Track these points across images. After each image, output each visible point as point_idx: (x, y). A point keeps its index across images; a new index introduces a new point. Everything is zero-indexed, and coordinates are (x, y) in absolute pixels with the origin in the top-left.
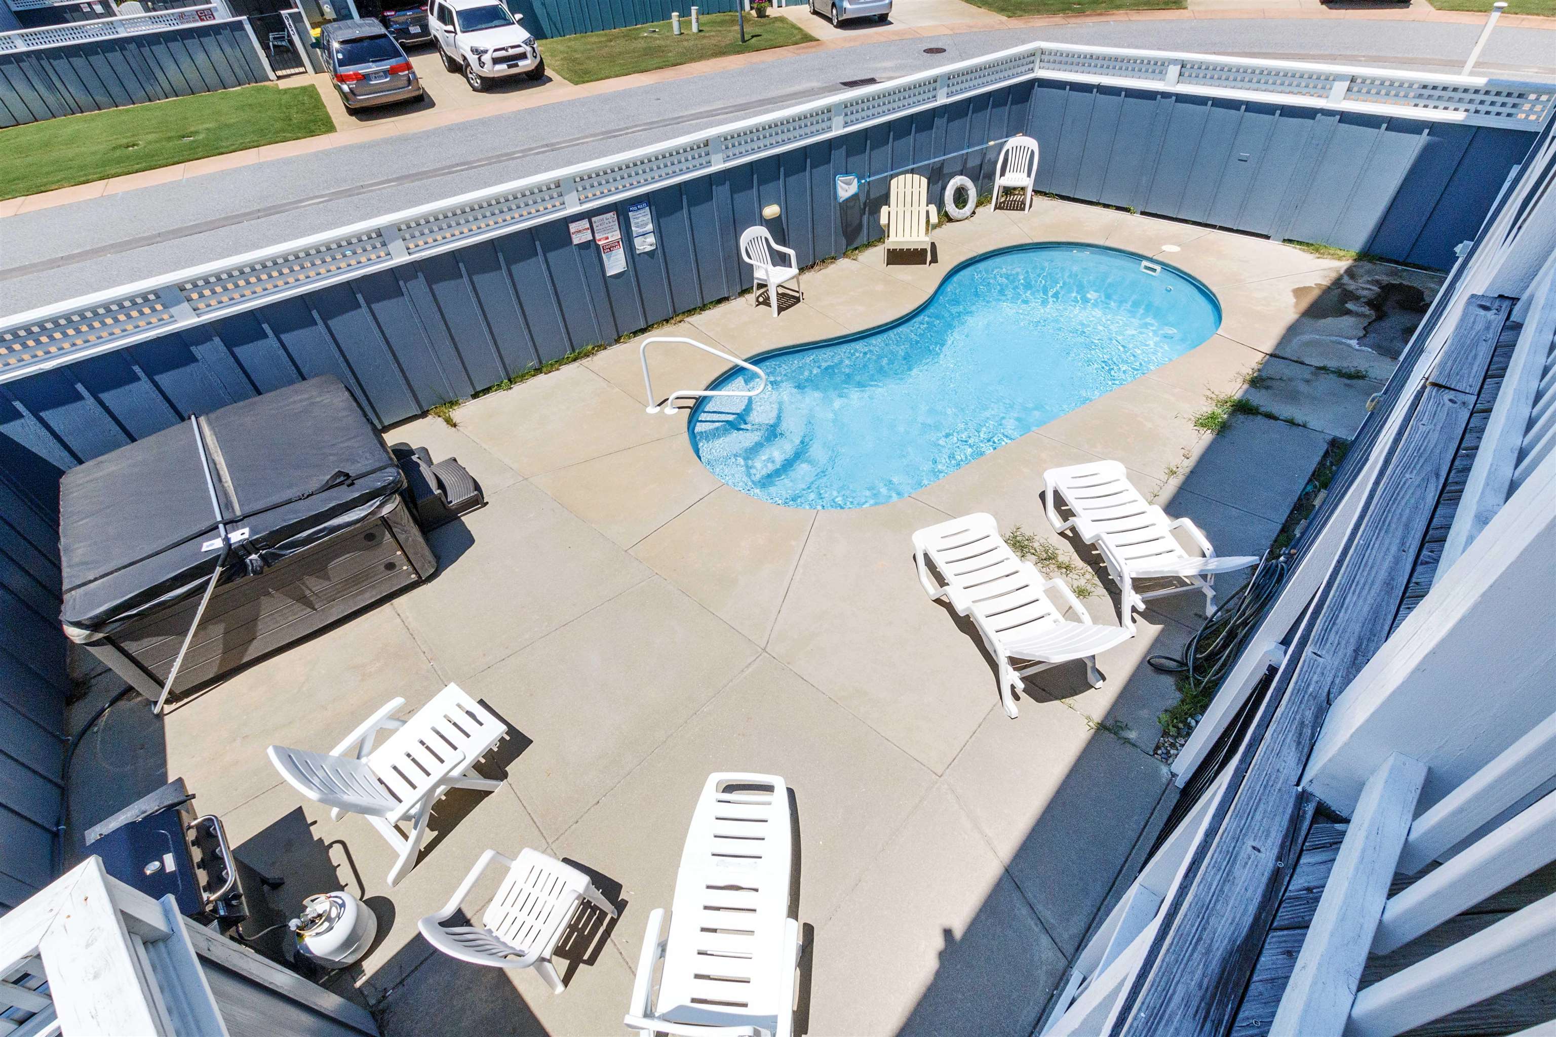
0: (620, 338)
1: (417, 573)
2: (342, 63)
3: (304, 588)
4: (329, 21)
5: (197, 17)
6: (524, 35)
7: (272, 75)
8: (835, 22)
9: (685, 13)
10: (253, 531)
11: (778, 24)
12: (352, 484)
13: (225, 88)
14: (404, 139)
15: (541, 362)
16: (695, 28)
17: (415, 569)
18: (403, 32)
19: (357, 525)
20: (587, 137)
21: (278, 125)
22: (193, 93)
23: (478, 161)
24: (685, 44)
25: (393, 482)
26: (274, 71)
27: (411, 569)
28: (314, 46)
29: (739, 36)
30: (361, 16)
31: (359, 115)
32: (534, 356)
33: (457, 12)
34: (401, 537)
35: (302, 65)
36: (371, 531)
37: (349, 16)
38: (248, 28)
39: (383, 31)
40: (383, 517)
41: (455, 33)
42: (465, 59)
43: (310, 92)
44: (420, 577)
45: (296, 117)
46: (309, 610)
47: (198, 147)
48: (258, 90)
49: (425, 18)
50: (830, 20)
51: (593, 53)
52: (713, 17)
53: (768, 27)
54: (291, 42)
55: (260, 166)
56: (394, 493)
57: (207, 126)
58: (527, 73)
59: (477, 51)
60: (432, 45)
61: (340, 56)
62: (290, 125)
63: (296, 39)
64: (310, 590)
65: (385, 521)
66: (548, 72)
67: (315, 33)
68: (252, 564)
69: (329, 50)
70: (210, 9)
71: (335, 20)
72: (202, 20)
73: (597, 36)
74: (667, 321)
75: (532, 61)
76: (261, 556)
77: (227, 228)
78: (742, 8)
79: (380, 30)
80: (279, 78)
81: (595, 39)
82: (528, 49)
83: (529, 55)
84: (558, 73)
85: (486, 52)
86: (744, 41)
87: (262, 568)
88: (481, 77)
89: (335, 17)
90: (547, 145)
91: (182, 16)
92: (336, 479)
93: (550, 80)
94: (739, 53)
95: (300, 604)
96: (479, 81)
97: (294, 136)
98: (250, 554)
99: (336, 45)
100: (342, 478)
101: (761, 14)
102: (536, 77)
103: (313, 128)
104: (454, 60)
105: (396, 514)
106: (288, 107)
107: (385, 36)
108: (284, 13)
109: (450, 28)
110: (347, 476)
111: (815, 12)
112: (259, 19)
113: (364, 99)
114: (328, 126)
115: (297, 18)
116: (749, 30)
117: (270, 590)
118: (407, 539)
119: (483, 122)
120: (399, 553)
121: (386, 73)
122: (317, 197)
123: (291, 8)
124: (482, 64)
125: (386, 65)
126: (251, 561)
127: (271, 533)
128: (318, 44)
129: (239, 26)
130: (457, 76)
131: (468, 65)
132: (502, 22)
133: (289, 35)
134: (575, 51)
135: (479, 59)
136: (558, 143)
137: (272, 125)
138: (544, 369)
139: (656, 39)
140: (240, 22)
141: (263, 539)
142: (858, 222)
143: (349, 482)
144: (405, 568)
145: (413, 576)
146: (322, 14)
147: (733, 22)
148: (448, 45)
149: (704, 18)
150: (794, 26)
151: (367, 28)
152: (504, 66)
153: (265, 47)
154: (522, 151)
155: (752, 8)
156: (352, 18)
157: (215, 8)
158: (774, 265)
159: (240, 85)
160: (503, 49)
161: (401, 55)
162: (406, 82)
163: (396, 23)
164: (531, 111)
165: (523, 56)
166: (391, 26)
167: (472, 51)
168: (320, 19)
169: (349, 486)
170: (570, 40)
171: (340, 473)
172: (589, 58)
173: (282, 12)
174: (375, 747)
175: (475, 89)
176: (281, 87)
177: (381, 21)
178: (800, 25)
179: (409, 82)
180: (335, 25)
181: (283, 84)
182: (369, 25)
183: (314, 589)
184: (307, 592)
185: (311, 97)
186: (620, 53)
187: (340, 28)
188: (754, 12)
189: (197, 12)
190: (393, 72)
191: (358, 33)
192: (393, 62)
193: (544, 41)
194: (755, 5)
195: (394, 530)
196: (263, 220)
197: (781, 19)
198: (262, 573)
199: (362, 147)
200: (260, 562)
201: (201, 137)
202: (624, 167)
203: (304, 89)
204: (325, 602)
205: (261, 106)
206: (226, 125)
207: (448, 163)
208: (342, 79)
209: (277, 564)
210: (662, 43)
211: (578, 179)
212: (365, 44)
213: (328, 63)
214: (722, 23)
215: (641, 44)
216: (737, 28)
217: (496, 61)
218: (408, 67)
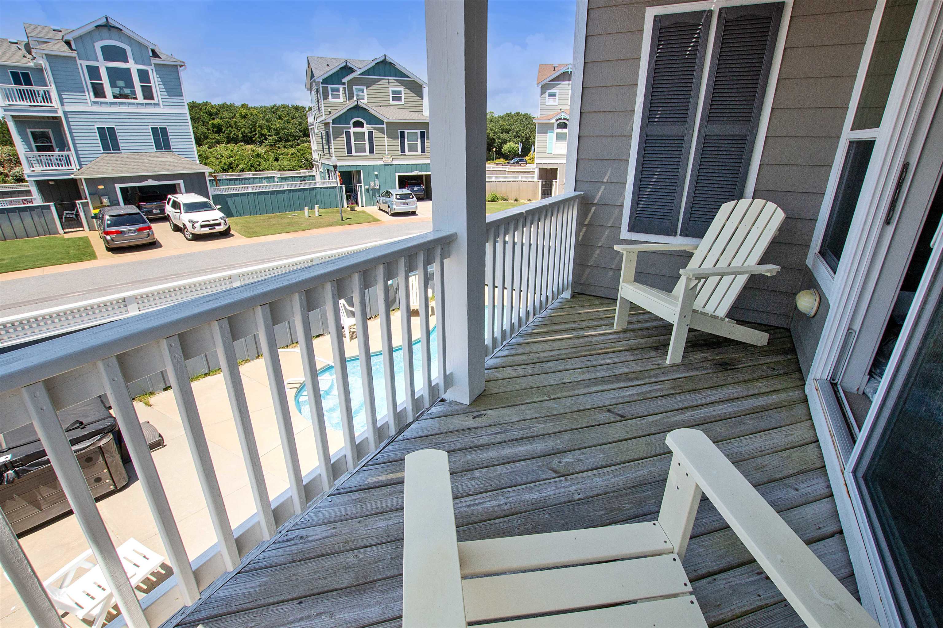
0: (259, 356)
1: (115, 485)
2: (109, 226)
3: (38, 494)
4: (105, 206)
5: (22, 203)
6: (222, 215)
7: (61, 231)
8: (390, 214)
9: (312, 208)
10: (13, 456)
11: (361, 214)
12: (84, 427)
13: (28, 237)
14: (141, 263)
15: (209, 370)
16: (317, 214)
17: (114, 482)
18: (150, 212)
19: (83, 452)
20: (251, 262)
21: (59, 256)
22: (5, 240)
23: (184, 273)
24: (311, 221)
25: (110, 425)
26: (63, 229)
27: (111, 481)
28: (92, 217)
29: (340, 218)
30: (125, 204)
31: (114, 252)
32: (206, 366)
33: (183, 204)
34: (109, 460)
35: (82, 226)
36: (90, 456)
37: (118, 204)
38: (53, 209)
39: (138, 211)
40: (100, 446)
41: (181, 213)
42: (184, 225)
43: (86, 241)
44: (116, 487)
45: (72, 252)
46: (37, 510)
47: (2, 267)
48: (50, 239)
49: (164, 206)
50: (387, 213)
51: (259, 224)
52: (328, 210)
53: (356, 215)
54: (78, 215)
55: (43, 277)
56: (109, 432)
57: (11, 256)
58: (220, 232)
59: (192, 221)
60: (167, 219)
61: (109, 222)
62: (68, 256)
63: (82, 215)
64: (42, 496)
65: (101, 449)
66: (232, 232)
67: (94, 212)
68: (8, 477)
69: (102, 220)
70: (31, 199)
71: (108, 206)
72: (24, 204)
73: (263, 217)
74: (287, 346)
75: (224, 227)
76: (16, 472)
77: (14, 309)
78: (343, 206)
79: (137, 211)
80: (65, 233)
81: (261, 218)
82: (222, 221)
83: (222, 224)
84: (239, 233)
85: (197, 222)
86: (342, 220)
87: (14, 479)
88: (192, 234)
89: (109, 204)
90: (227, 266)
91: (11, 202)
92: (74, 425)
93: (233, 235)
94: (339, 225)
95: (32, 506)
96: (191, 236)
97: (70, 262)
98: (8, 470)
99: (107, 217)
100: (78, 425)
101: (353, 209)
102: (226, 234)
103: (83, 257)
104: (178, 226)
105: (109, 445)
106: (68, 247)
107: (139, 213)
108: (78, 202)
109: (179, 211)
110: (82, 423)
111: (380, 210)
112: (59, 204)
113: (119, 243)
114: (93, 256)
115: (85, 205)
116: (345, 216)
117: (15, 495)
118: (113, 461)
119: (190, 255)
120: (106, 471)
121: (135, 231)
122: (78, 292)
123: (82, 199)
124: (194, 227)
125: (137, 227)
126: (7, 474)
127: (26, 456)
128: (95, 217)
129: (48, 207)
130: (178, 233)
131: (186, 228)
132: (210, 209)
133: (77, 212)
134: (250, 223)
135: (193, 225)
136: (234, 265)
137: (56, 256)
138: (211, 373)
139: (295, 218)
140: (49, 205)
141: (20, 460)
142: (393, 297)
143: (83, 426)
144: (108, 481)
145: (112, 487)
146: (102, 203)
147: (338, 212)
148: (175, 218)
149: (322, 210)
150: (369, 215)
151: (129, 210)
152: (207, 229)
153: (60, 218)
154: (212, 268)
155: (348, 207)
156: (119, 205)
157: (35, 199)
158: (348, 317)
159: (38, 236)
160: (208, 221)
161: (146, 222)
162: (147, 236)
163: (145, 208)
164: (220, 250)
165: (219, 224)
166: (143, 209)
167: (189, 221)
168: (100, 205)
169: (82, 429)
170: (247, 218)
171: (77, 422)
172: (257, 226)
173: (77, 201)
174: (72, 581)
175: (188, 239)
176: (65, 238)
177: (137, 207)
178: (372, 214)
179: (149, 235)
180: (109, 208)
181: (67, 236)
182: (130, 209)
183: (44, 495)
184: (39, 497)
185: (85, 242)
186: (274, 224)
187: (112, 210)
188: (349, 209)
189: (22, 200)
190: (140, 230)
191: (122, 212)
192: (141, 226)
193: (232, 218)
194: (349, 206)
195: (106, 455)
196: (39, 304)
197: (363, 212)
198: (12, 482)
199: (112, 267)
200: (14, 475)
201: (6, 262)
202: (267, 270)
203: (80, 239)
204: (49, 504)
205: (51, 246)
206: (25, 256)
207: (166, 274)
208: (107, 233)
209: (24, 477)
210: (299, 220)
211: (241, 276)
212: (125, 217)
213: (100, 226)
214: (332, 212)
215: (288, 220)
216: (340, 215)
217: (202, 226)
218: (150, 228)
